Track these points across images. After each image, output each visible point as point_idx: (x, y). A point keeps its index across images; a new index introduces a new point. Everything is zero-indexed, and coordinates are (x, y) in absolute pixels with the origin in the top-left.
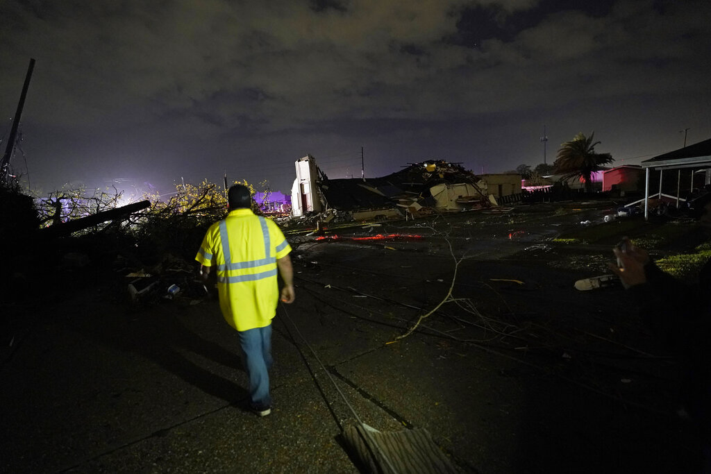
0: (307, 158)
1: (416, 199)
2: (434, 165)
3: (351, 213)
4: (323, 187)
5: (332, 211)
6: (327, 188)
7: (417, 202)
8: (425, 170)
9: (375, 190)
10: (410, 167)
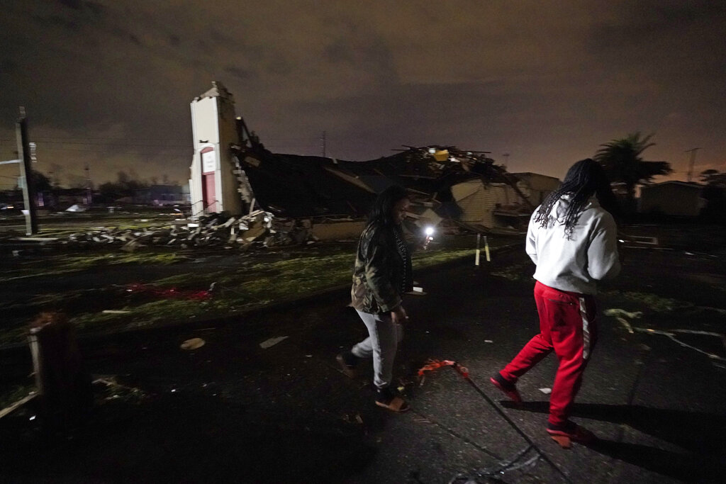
0: (214, 91)
1: (430, 204)
2: (445, 152)
3: (306, 222)
4: (248, 160)
5: (263, 216)
6: (256, 163)
7: (433, 209)
8: (432, 158)
9: (355, 180)
10: (407, 151)
